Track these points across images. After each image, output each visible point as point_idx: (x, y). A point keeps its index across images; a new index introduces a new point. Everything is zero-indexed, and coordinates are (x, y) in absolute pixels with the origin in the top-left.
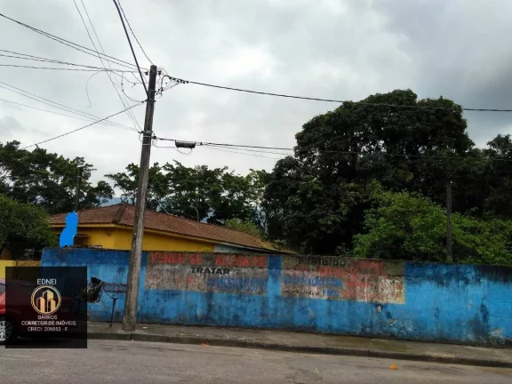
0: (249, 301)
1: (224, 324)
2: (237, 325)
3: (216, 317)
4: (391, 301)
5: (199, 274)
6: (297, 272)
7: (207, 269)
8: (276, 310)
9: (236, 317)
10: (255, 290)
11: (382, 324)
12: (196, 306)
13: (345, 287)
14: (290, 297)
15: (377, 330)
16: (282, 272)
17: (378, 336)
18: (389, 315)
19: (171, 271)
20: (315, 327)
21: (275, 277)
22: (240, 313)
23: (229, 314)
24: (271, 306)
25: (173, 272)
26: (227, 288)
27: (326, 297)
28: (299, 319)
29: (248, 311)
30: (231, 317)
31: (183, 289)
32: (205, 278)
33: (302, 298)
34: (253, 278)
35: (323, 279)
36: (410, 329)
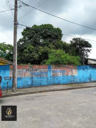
0: (44, 78)
1: (37, 86)
2: (41, 85)
3: (35, 84)
4: (75, 75)
5: (28, 72)
6: (55, 69)
7: (31, 70)
8: (51, 80)
9: (40, 83)
10: (45, 75)
11: (74, 81)
12: (28, 82)
13: (66, 72)
14: (54, 76)
15: (73, 82)
16: (52, 69)
17: (73, 83)
18: (75, 78)
19: (19, 71)
20: (60, 83)
21: (50, 71)
22: (41, 82)
23: (38, 83)
24: (49, 79)
25: (20, 72)
26: (37, 75)
27: (62, 75)
28: (56, 82)
29: (43, 81)
30: (39, 84)
31: (23, 77)
32: (30, 73)
33: (57, 76)
34: (44, 72)
35: (61, 71)
36: (79, 81)
